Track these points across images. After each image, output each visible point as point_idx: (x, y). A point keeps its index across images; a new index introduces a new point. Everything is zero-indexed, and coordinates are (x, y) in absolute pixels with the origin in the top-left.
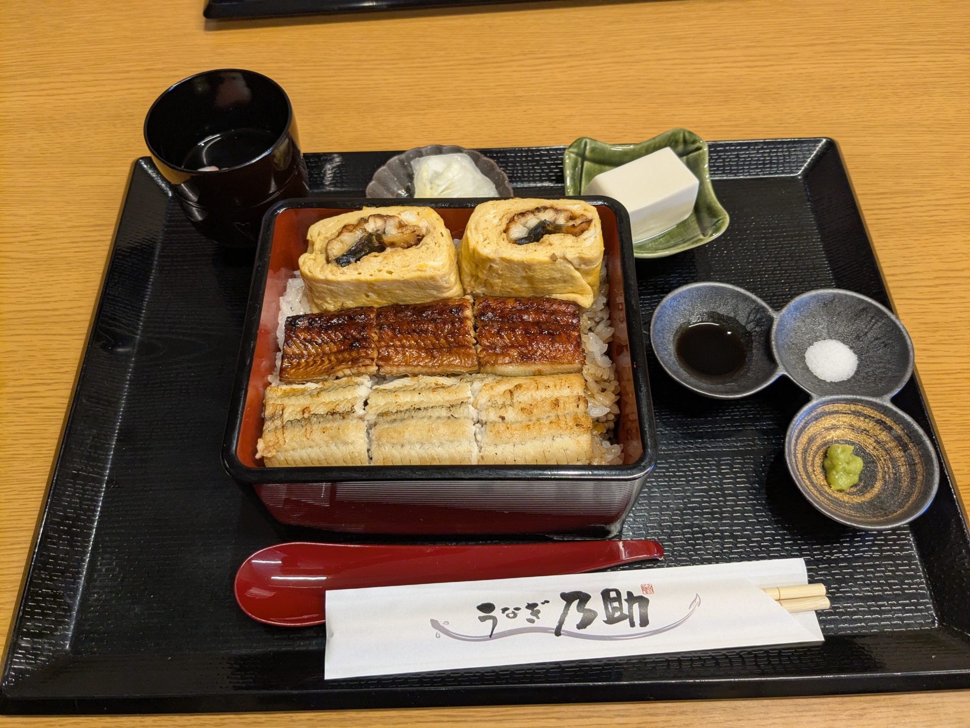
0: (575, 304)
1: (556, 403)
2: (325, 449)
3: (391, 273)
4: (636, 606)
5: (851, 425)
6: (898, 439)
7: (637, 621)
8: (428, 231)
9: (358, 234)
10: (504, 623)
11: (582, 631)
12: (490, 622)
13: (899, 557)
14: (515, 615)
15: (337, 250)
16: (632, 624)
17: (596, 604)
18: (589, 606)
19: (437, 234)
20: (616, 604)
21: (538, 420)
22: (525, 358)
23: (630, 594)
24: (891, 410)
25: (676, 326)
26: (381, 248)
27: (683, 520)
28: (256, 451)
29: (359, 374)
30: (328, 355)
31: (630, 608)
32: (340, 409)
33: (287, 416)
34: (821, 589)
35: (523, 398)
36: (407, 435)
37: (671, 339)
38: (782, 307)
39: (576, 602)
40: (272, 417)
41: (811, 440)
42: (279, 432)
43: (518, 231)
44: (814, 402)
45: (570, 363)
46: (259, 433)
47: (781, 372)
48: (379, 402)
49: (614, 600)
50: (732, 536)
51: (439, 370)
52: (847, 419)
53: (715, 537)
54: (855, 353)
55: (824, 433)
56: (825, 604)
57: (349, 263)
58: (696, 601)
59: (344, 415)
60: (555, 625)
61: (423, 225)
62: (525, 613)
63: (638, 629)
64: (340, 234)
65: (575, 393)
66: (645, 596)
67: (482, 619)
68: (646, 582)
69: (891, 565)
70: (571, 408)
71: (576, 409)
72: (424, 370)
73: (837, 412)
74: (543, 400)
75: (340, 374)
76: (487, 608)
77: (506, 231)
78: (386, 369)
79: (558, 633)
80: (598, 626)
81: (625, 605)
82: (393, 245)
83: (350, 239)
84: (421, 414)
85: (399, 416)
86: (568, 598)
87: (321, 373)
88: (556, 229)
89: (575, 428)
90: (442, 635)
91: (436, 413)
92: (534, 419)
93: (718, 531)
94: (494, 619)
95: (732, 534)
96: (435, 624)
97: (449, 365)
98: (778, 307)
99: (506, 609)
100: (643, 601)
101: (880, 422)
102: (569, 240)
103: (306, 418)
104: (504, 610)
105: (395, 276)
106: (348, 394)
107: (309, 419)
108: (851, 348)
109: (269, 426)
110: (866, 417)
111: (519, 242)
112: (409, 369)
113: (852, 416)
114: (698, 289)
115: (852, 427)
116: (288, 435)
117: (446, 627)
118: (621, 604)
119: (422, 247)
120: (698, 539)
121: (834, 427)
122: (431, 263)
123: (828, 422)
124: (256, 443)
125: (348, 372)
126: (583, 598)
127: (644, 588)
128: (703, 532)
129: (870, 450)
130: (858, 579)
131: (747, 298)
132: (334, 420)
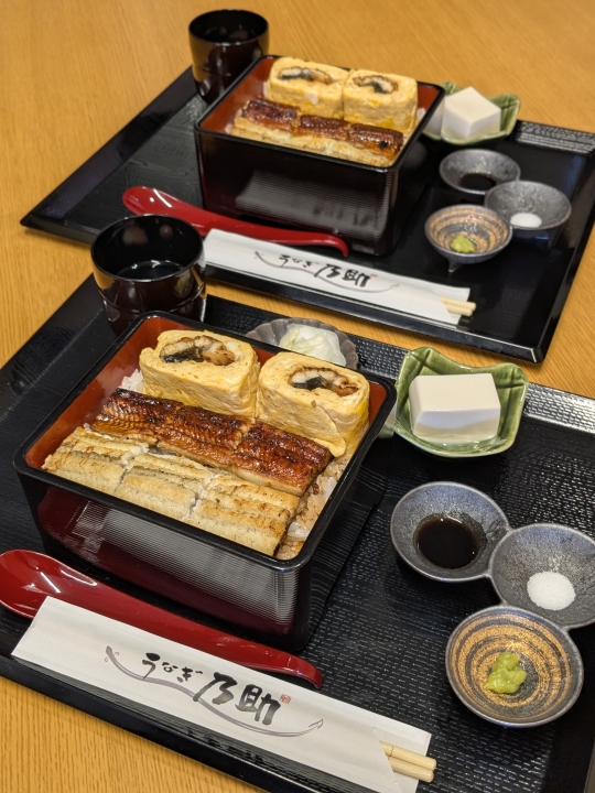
0: (326, 450)
1: (264, 506)
2: (88, 478)
3: (196, 377)
4: (267, 706)
5: (531, 643)
6: (562, 665)
7: (262, 717)
8: (239, 360)
9: (190, 345)
10: (159, 673)
11: (215, 706)
12: (150, 667)
13: (525, 773)
14: (171, 670)
15: (171, 350)
16: (257, 719)
17: (237, 691)
18: (230, 689)
19: (243, 362)
20: (253, 698)
21: (244, 513)
22: (264, 470)
23: (268, 696)
24: (564, 637)
25: (427, 513)
26: (200, 360)
27: (353, 666)
28: (43, 463)
29: (142, 441)
30: (131, 422)
31: (262, 705)
32: (112, 455)
33: (76, 448)
34: (432, 763)
35: (243, 494)
36: (143, 485)
37: (419, 520)
38: (519, 526)
39: (223, 683)
40: (66, 445)
41: (487, 641)
42: (65, 456)
43: (300, 378)
44: (501, 607)
45: (292, 485)
46: (52, 451)
47: (488, 575)
48: (142, 461)
49: (254, 694)
50: (388, 695)
51: (199, 458)
52: (528, 635)
53: (373, 690)
54: (576, 591)
55: (504, 641)
56: (428, 776)
57: (172, 361)
58: (319, 724)
59: (112, 459)
60: (196, 691)
61: (238, 354)
62: (180, 673)
63: (259, 724)
64: (179, 341)
65: (284, 507)
66: (280, 702)
67: (145, 662)
68: (287, 693)
69: (514, 776)
70: (274, 515)
71: (277, 517)
72: (189, 454)
73: (521, 625)
74: (257, 501)
75: (130, 436)
76: (154, 657)
77: (291, 376)
78: (162, 444)
79: (196, 698)
80: (230, 707)
81: (259, 701)
82: (208, 360)
83: (182, 347)
84: (162, 476)
85: (147, 472)
86: (218, 677)
87: (119, 432)
88: (329, 386)
89: (268, 529)
90: (110, 661)
91: (173, 479)
92: (241, 511)
93: (379, 687)
94: (154, 667)
95: (388, 693)
96: (109, 650)
97: (209, 457)
98: (515, 525)
99: (167, 664)
100: (275, 705)
101: (554, 647)
102: (334, 396)
103: (88, 454)
104: (164, 664)
105: (198, 381)
106: (124, 448)
107: (89, 454)
108: (575, 587)
109: (61, 449)
110: (545, 639)
111: (296, 385)
112: (178, 449)
113: (534, 634)
114: (458, 489)
115: (531, 645)
116: (70, 459)
117: (116, 656)
118: (256, 699)
119: (229, 368)
120: (358, 685)
121: (515, 639)
122: (228, 380)
123: (510, 631)
124: (46, 457)
125: (136, 436)
126: (230, 682)
127: (283, 698)
128: (365, 682)
129: (539, 670)
130: (476, 774)
131: (493, 509)
132: (104, 461)
